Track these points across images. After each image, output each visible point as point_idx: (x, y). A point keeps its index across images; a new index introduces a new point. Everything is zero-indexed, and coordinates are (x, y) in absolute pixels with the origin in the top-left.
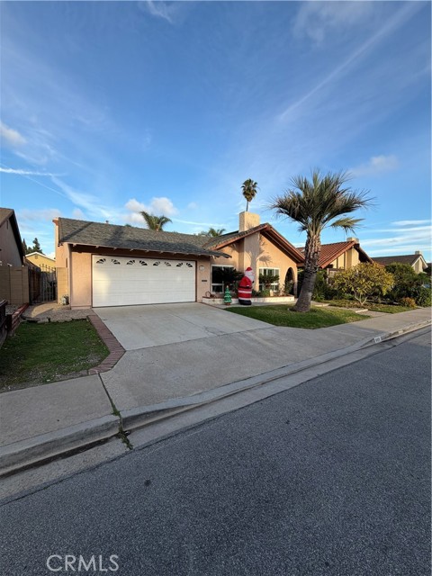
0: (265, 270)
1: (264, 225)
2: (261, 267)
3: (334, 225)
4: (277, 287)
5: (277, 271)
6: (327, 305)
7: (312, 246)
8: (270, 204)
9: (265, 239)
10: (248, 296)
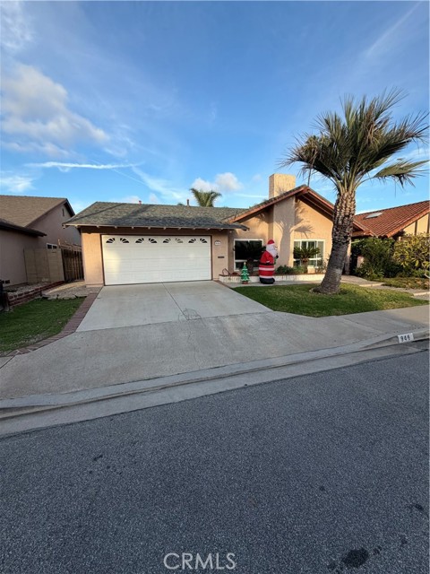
0: (304, 243)
1: (299, 188)
2: (297, 238)
3: (378, 175)
4: (320, 263)
5: (321, 243)
6: (380, 284)
7: (341, 208)
8: (286, 158)
9: (304, 205)
10: (270, 273)
